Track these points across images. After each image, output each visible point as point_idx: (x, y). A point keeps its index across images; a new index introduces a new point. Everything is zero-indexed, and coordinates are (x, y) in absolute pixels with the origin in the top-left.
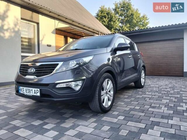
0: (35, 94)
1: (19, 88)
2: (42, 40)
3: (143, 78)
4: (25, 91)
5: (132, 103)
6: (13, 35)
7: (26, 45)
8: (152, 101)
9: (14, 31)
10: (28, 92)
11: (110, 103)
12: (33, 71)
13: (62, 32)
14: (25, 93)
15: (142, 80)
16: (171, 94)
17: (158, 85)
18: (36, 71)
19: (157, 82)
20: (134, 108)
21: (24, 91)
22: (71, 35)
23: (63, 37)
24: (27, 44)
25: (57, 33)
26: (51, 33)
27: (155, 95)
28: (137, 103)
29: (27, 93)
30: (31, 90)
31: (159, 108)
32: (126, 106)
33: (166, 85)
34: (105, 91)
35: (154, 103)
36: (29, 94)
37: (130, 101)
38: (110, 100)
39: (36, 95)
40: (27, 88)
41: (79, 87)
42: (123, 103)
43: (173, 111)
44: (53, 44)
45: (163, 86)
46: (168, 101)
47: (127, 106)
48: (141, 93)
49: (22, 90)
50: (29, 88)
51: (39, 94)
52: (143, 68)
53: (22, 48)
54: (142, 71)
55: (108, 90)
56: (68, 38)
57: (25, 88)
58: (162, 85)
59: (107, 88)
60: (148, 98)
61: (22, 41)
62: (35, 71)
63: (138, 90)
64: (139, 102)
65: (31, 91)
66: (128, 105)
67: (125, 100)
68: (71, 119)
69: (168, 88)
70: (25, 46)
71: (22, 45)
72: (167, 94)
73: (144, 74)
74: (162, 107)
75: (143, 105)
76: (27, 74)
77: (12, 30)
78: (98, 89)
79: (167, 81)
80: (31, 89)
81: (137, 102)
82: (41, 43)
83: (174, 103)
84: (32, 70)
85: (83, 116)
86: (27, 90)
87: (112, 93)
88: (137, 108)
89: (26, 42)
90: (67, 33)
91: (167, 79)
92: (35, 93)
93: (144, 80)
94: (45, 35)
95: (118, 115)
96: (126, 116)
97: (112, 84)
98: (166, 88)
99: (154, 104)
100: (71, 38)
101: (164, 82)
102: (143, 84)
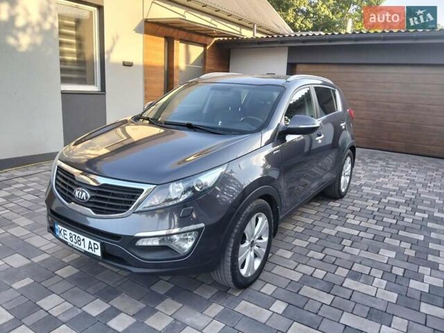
0: (90, 251)
1: (56, 227)
2: (111, 51)
3: (346, 174)
4: (68, 237)
5: (311, 254)
6: (39, 40)
7: (73, 62)
8: (356, 251)
9: (43, 32)
10: (74, 240)
11: (257, 263)
12: (87, 198)
13: (161, 29)
14: (69, 241)
15: (344, 180)
16: (405, 229)
17: (381, 188)
18: (92, 197)
19: (379, 176)
20: (311, 275)
21: (66, 236)
22: (182, 34)
23: (163, 39)
24: (75, 59)
25: (147, 32)
26: (134, 30)
27: (366, 230)
28: (321, 256)
29: (73, 243)
30: (82, 239)
31: (369, 279)
32: (296, 264)
33: (400, 191)
34: (247, 243)
35: (358, 261)
36: (77, 245)
37: (306, 248)
38: (260, 257)
39: (93, 252)
40: (73, 233)
41: (190, 244)
42: (289, 255)
43: (396, 295)
44: (138, 59)
45: (392, 196)
46: (393, 254)
47: (296, 267)
48: (337, 216)
49: (62, 232)
50: (77, 235)
51: (98, 253)
52: (349, 151)
53: (62, 70)
54: (346, 159)
55: (257, 237)
56: (175, 41)
57: (68, 232)
58: (390, 190)
59: (253, 235)
60: (350, 237)
61: (62, 53)
62: (90, 199)
63: (332, 204)
64: (326, 251)
65: (82, 242)
66: (299, 263)
67: (297, 242)
68: (169, 301)
69: (402, 204)
70: (69, 63)
71: (63, 61)
72: (397, 228)
73: (350, 165)
74: (375, 277)
75: (333, 264)
76: (73, 200)
77: (37, 29)
78: (232, 245)
79: (404, 175)
80: (82, 237)
81: (321, 252)
82: (109, 58)
83: (406, 265)
84: (84, 194)
85: (194, 292)
86: (74, 237)
87: (265, 239)
88: (320, 274)
89: (71, 53)
90: (172, 30)
91: (407, 164)
92: (91, 248)
93: (348, 179)
94: (117, 37)
95: (274, 298)
96: (289, 304)
97: (266, 221)
98: (397, 204)
99: (360, 263)
100: (182, 41)
101: (396, 179)
102: (343, 190)
